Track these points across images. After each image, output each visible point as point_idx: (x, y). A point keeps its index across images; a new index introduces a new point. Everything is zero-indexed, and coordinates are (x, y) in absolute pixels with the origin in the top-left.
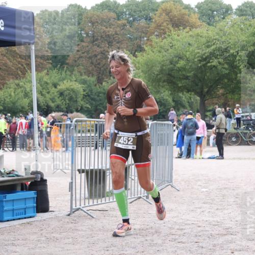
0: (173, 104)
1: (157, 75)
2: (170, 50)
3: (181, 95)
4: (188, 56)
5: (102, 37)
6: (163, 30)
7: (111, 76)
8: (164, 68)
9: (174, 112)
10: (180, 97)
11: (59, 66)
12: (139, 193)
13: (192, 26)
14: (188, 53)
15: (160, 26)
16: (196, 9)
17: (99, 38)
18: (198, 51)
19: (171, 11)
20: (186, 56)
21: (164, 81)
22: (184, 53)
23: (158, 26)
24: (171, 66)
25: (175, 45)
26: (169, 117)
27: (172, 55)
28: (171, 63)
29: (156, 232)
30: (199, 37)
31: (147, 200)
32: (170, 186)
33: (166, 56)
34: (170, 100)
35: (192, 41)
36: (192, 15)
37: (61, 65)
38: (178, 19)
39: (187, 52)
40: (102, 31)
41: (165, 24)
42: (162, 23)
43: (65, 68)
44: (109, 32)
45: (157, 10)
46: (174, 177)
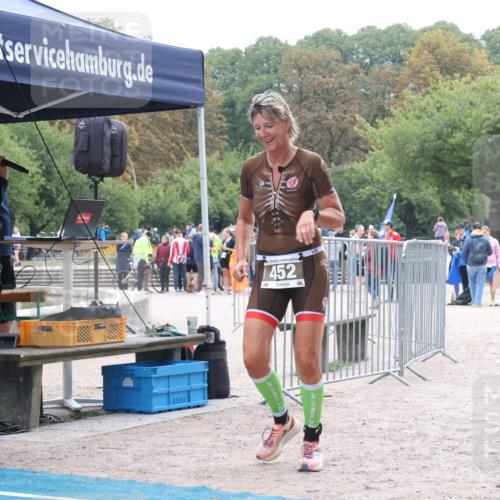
0: (442, 209)
1: (414, 158)
2: (437, 115)
3: (455, 193)
4: (468, 125)
5: (315, 93)
6: (424, 79)
7: (331, 161)
8: (426, 145)
9: (443, 224)
10: (454, 198)
11: (241, 144)
12: (386, 366)
13: (477, 72)
14: (469, 120)
15: (419, 72)
16: (484, 43)
17: (311, 95)
18: (488, 115)
19: (438, 46)
20: (465, 124)
21: (426, 170)
22: (462, 119)
23: (416, 73)
24: (439, 142)
25: (446, 105)
26: (434, 233)
27: (441, 122)
28: (439, 137)
29: (419, 435)
30: (489, 92)
31: (401, 378)
32: (440, 355)
33: (429, 124)
34: (436, 202)
35: (475, 98)
36: (477, 51)
37: (245, 143)
38: (452, 60)
39: (467, 117)
40: (316, 82)
41: (427, 69)
42: (423, 67)
43: (252, 148)
44: (328, 84)
45: (413, 45)
46: (447, 338)
